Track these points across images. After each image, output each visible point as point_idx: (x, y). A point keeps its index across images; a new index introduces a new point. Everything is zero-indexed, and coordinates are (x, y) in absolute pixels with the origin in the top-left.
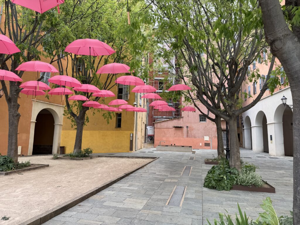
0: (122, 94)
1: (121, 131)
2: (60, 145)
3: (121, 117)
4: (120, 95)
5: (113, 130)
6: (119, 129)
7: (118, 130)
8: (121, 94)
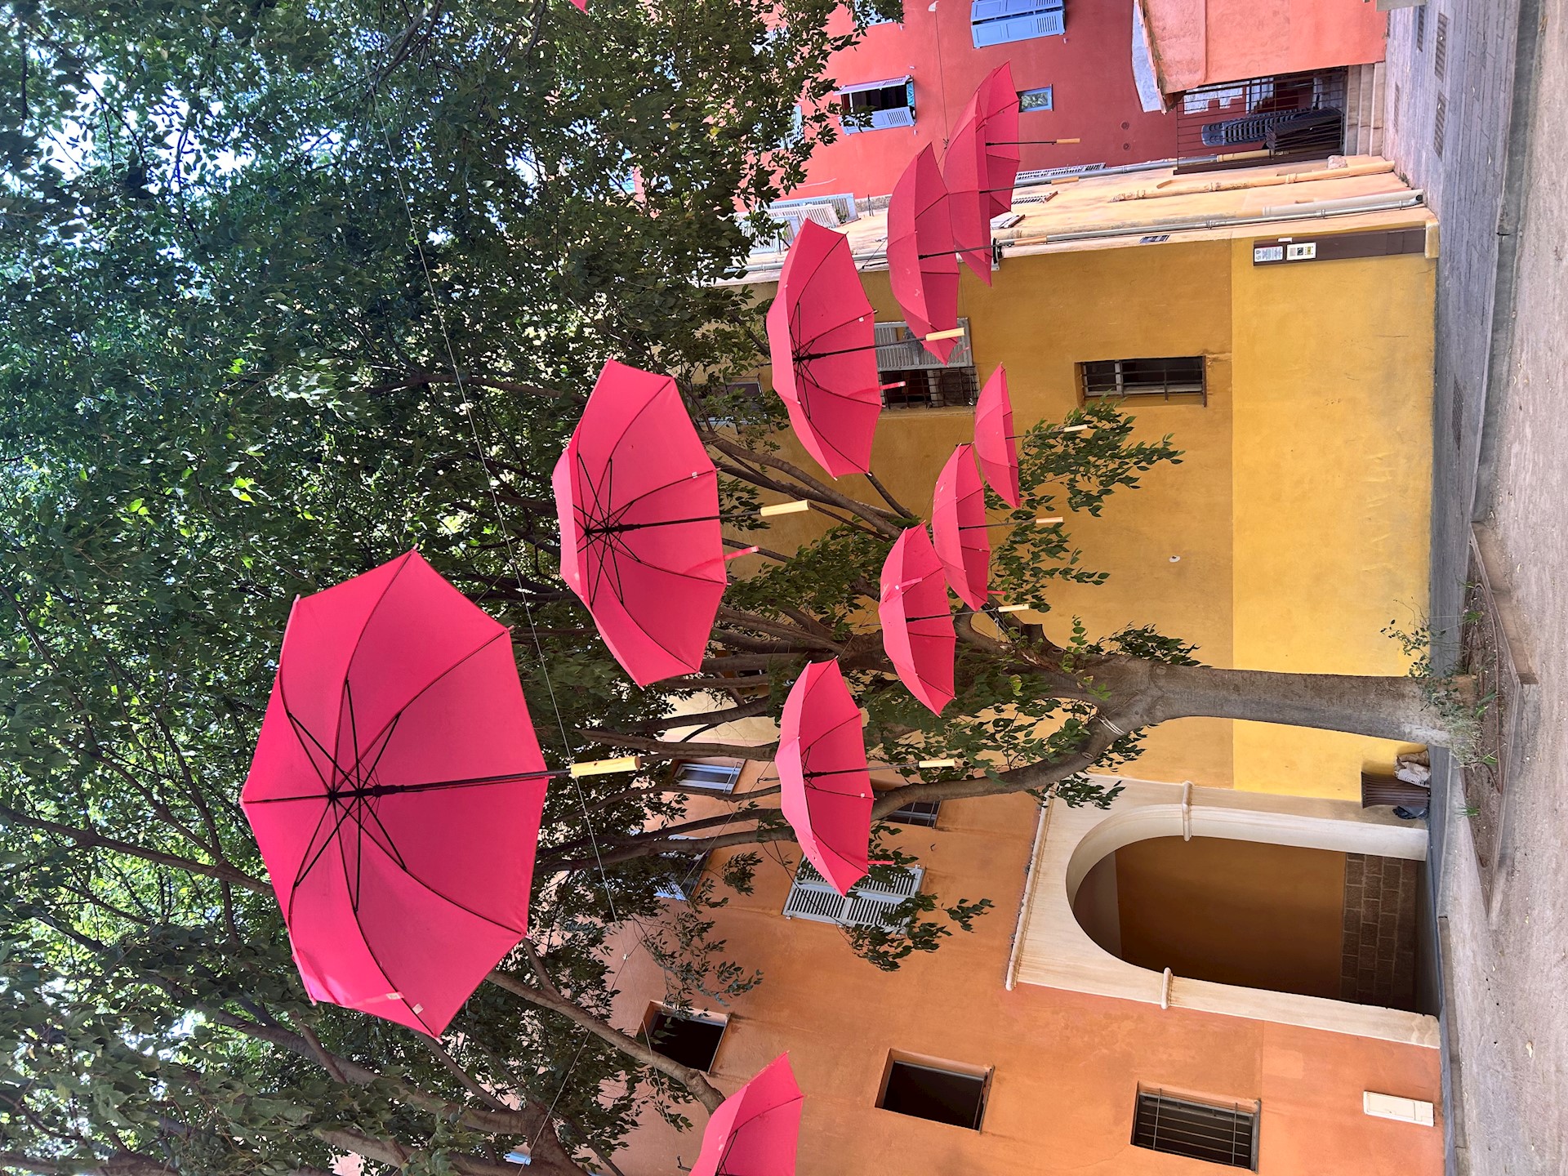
0: (924, 372)
1: (1234, 357)
2: (1348, 805)
3: (1110, 364)
4: (933, 389)
5: (1228, 417)
6: (1212, 375)
7: (1227, 381)
8: (931, 382)
